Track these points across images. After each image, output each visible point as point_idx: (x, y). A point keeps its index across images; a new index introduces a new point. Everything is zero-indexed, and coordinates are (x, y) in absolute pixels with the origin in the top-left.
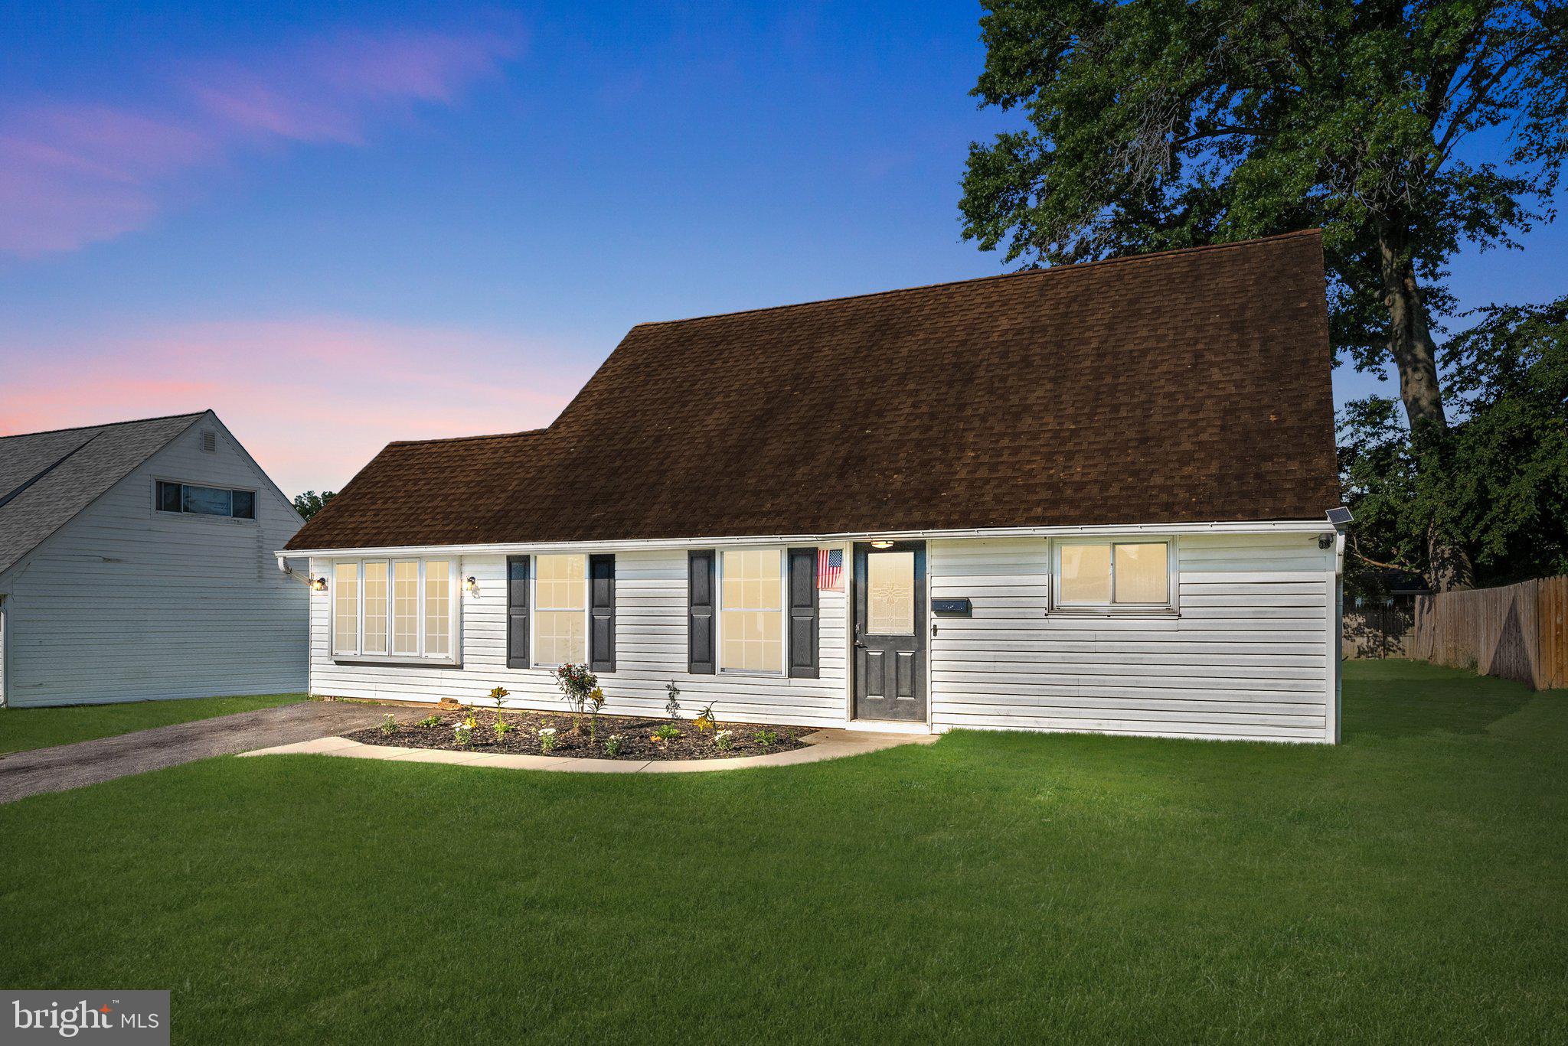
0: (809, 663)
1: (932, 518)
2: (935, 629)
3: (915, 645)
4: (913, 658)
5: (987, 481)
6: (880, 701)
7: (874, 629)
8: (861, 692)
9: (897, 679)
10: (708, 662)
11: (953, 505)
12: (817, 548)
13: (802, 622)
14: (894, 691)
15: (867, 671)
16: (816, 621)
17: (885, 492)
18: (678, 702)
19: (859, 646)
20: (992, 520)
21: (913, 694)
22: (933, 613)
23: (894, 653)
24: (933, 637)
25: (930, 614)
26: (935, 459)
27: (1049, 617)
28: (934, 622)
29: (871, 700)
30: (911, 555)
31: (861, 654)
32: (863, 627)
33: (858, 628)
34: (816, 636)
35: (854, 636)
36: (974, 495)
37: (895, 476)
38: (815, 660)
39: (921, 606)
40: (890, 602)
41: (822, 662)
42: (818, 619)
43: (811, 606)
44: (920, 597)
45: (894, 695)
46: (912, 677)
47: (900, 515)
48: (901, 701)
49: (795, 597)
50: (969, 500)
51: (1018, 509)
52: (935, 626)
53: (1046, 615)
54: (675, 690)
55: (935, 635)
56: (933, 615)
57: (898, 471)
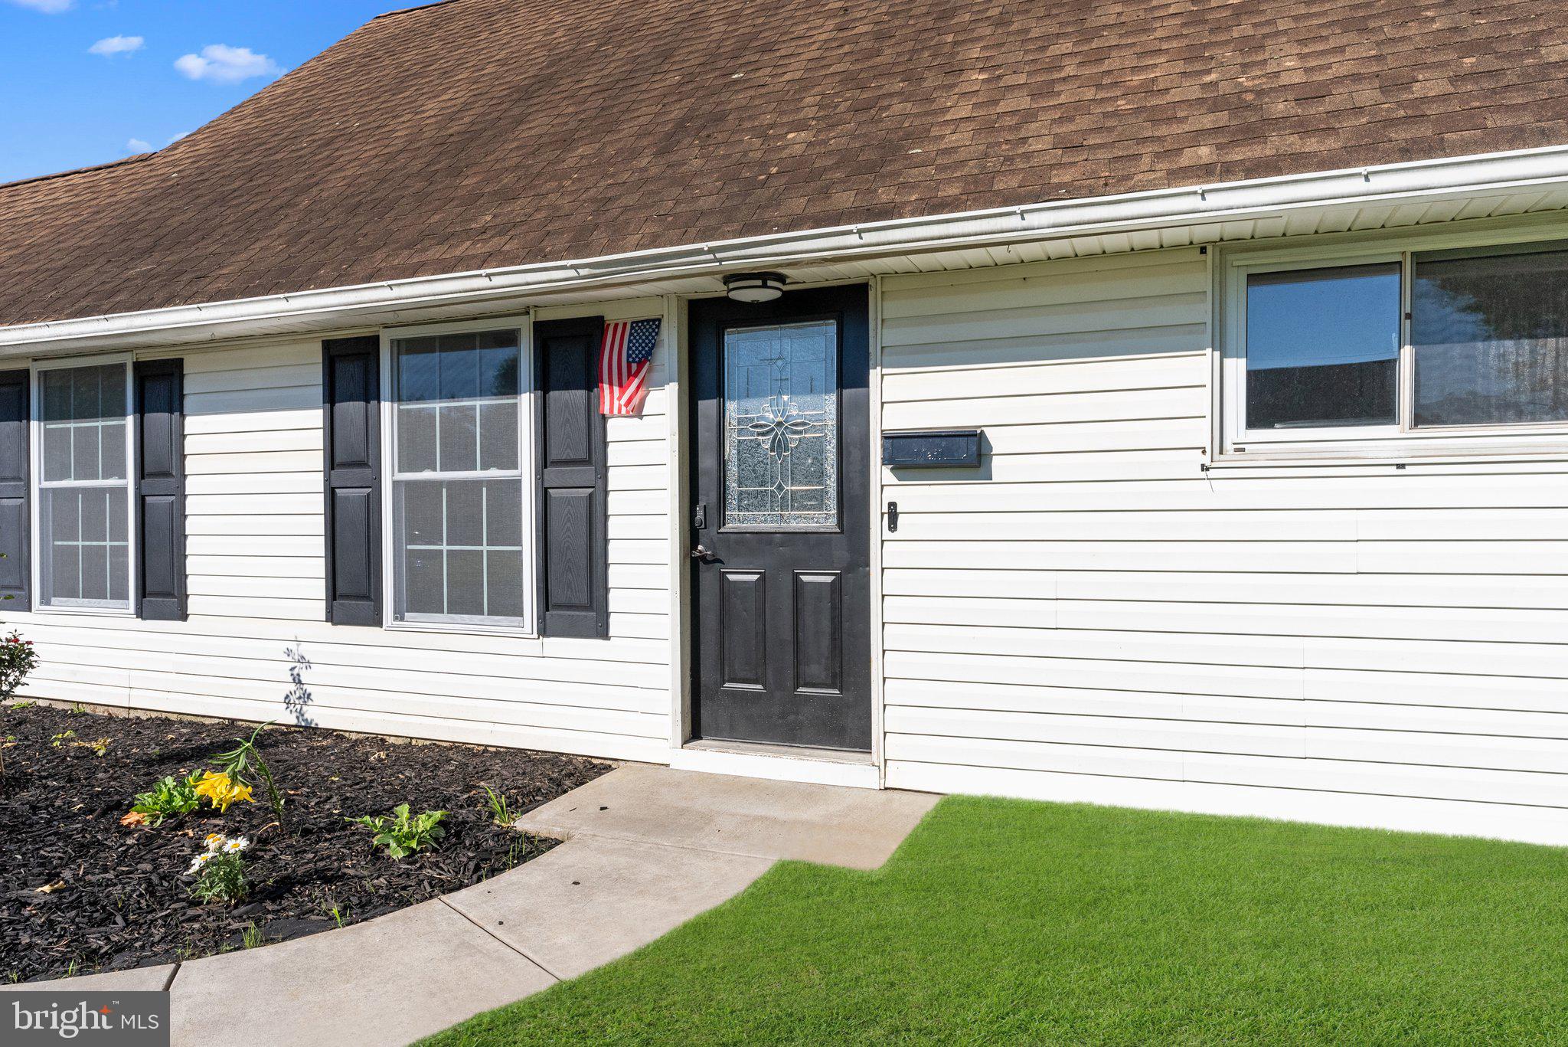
0: (584, 600)
1: (884, 198)
2: (893, 515)
3: (841, 554)
4: (837, 587)
5: (1029, 116)
6: (756, 696)
7: (739, 520)
8: (707, 677)
9: (797, 642)
10: (366, 597)
11: (941, 168)
12: (602, 317)
13: (568, 501)
14: (790, 673)
15: (722, 622)
16: (599, 498)
17: (763, 165)
18: (309, 689)
19: (703, 558)
20: (1060, 186)
21: (836, 679)
22: (887, 471)
23: (790, 577)
24: (887, 535)
25: (880, 474)
26: (891, 95)
27: (1212, 473)
28: (890, 495)
29: (733, 694)
30: (831, 328)
31: (707, 577)
32: (713, 513)
33: (700, 515)
34: (599, 535)
35: (692, 534)
36: (999, 144)
37: (791, 136)
38: (598, 593)
39: (856, 454)
40: (779, 445)
41: (616, 601)
42: (606, 493)
43: (587, 462)
44: (852, 430)
45: (790, 684)
46: (833, 639)
47: (797, 204)
48: (808, 698)
49: (553, 442)
50: (986, 156)
51: (1137, 157)
52: (893, 505)
53: (1204, 468)
54: (302, 660)
55: (893, 525)
56: (888, 476)
57: (800, 126)
